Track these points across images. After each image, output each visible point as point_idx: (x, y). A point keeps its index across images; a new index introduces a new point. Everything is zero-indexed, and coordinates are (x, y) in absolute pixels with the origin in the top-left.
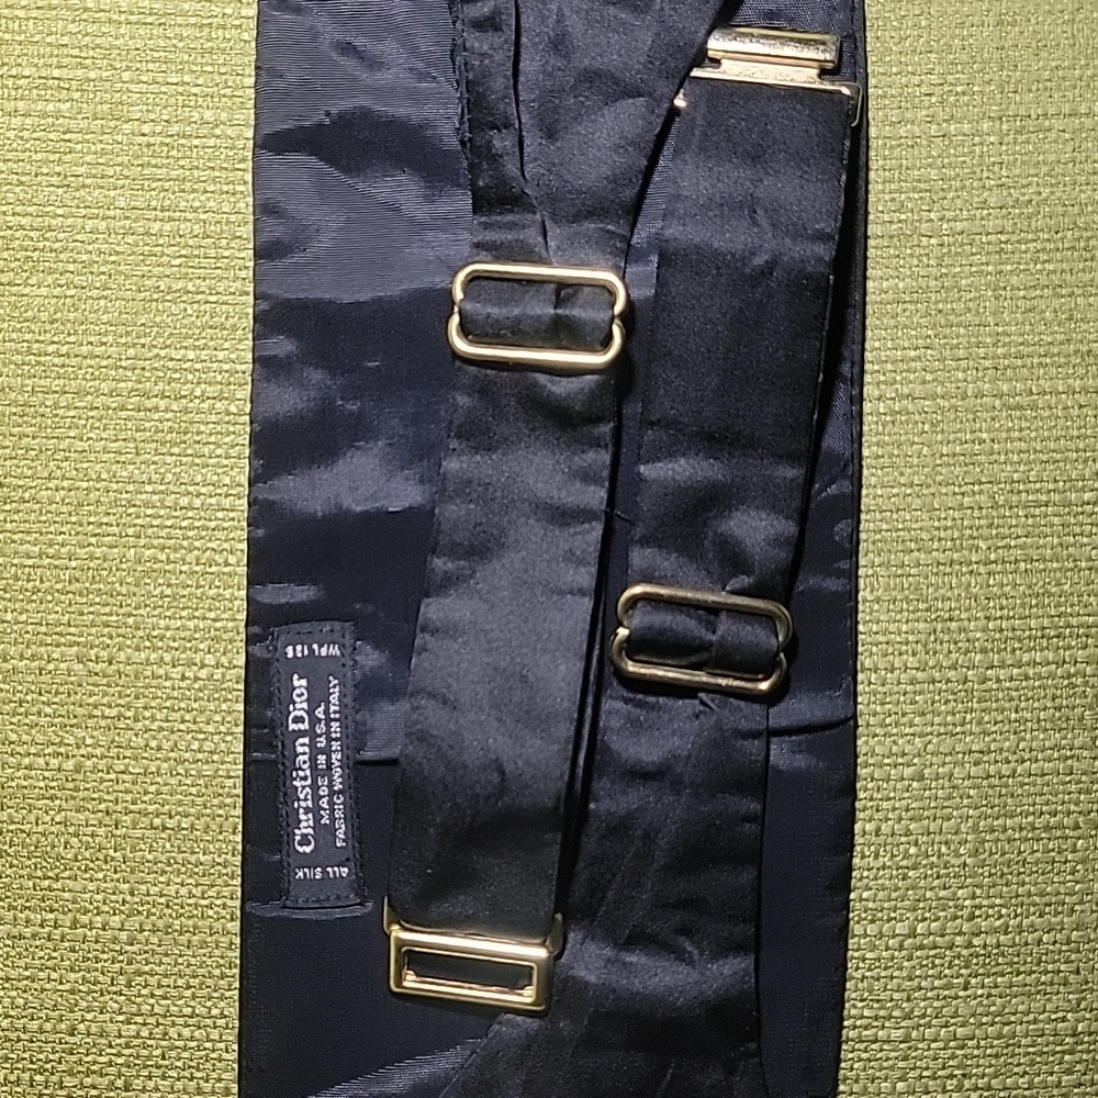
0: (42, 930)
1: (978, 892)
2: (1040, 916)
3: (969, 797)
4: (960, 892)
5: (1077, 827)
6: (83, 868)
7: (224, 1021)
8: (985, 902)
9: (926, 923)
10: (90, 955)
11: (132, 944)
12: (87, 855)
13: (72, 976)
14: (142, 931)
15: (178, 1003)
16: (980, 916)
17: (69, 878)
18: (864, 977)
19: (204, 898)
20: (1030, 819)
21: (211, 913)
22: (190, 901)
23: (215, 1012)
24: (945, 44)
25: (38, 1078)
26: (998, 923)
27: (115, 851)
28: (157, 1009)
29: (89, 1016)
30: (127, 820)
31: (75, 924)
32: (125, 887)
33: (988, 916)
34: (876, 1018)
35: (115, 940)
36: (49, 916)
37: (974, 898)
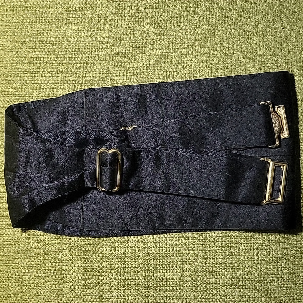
0: (53, 275)
1: (283, 264)
2: (299, 270)
3: (280, 240)
4: (278, 264)
6: (63, 260)
7: (97, 297)
8: (285, 266)
9: (270, 271)
10: (65, 281)
11: (75, 278)
12: (64, 257)
13: (61, 286)
14: (77, 275)
15: (86, 292)
16: (284, 270)
17: (60, 262)
18: (255, 285)
19: (92, 267)
20: (295, 245)
21: (93, 271)
22: (88, 268)
23: (95, 295)
24: (268, 54)
26: (288, 271)
27: (70, 256)
28: (81, 294)
29: (65, 296)
30: (73, 248)
31: (61, 273)
32: (73, 264)
33: (286, 270)
34: (258, 295)
35: (71, 277)
36: (55, 272)
37: (282, 265)
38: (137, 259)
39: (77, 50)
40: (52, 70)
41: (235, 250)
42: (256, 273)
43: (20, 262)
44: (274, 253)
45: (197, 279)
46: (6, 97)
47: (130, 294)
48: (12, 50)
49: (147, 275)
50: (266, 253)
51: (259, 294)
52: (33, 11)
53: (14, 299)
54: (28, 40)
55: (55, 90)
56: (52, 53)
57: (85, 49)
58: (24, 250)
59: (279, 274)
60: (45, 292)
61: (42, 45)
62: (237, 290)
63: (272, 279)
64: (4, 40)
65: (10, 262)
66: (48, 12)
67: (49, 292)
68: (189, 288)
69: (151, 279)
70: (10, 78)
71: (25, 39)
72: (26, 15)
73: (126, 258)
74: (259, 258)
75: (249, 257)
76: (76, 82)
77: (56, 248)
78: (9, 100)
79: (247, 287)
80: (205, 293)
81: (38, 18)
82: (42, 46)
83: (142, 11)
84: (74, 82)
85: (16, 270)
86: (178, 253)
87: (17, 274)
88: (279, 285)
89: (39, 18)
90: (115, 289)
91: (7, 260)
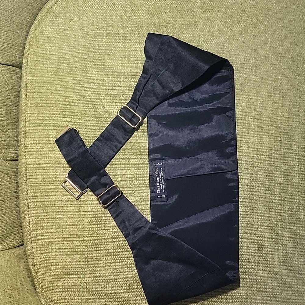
43: (102, 216)
44: (253, 209)
46: (94, 118)
48: (98, 91)
52: (111, 68)
53: (99, 237)
54: (107, 84)
56: (121, 92)
59: (256, 221)
60: (117, 233)
61: (116, 87)
64: (93, 85)
66: (119, 68)
67: (119, 233)
70: (97, 107)
72: (106, 70)
74: (244, 211)
78: (96, 120)
81: (113, 72)
85: (100, 220)
87: (100, 222)
88: (256, 227)
91: (95, 214)
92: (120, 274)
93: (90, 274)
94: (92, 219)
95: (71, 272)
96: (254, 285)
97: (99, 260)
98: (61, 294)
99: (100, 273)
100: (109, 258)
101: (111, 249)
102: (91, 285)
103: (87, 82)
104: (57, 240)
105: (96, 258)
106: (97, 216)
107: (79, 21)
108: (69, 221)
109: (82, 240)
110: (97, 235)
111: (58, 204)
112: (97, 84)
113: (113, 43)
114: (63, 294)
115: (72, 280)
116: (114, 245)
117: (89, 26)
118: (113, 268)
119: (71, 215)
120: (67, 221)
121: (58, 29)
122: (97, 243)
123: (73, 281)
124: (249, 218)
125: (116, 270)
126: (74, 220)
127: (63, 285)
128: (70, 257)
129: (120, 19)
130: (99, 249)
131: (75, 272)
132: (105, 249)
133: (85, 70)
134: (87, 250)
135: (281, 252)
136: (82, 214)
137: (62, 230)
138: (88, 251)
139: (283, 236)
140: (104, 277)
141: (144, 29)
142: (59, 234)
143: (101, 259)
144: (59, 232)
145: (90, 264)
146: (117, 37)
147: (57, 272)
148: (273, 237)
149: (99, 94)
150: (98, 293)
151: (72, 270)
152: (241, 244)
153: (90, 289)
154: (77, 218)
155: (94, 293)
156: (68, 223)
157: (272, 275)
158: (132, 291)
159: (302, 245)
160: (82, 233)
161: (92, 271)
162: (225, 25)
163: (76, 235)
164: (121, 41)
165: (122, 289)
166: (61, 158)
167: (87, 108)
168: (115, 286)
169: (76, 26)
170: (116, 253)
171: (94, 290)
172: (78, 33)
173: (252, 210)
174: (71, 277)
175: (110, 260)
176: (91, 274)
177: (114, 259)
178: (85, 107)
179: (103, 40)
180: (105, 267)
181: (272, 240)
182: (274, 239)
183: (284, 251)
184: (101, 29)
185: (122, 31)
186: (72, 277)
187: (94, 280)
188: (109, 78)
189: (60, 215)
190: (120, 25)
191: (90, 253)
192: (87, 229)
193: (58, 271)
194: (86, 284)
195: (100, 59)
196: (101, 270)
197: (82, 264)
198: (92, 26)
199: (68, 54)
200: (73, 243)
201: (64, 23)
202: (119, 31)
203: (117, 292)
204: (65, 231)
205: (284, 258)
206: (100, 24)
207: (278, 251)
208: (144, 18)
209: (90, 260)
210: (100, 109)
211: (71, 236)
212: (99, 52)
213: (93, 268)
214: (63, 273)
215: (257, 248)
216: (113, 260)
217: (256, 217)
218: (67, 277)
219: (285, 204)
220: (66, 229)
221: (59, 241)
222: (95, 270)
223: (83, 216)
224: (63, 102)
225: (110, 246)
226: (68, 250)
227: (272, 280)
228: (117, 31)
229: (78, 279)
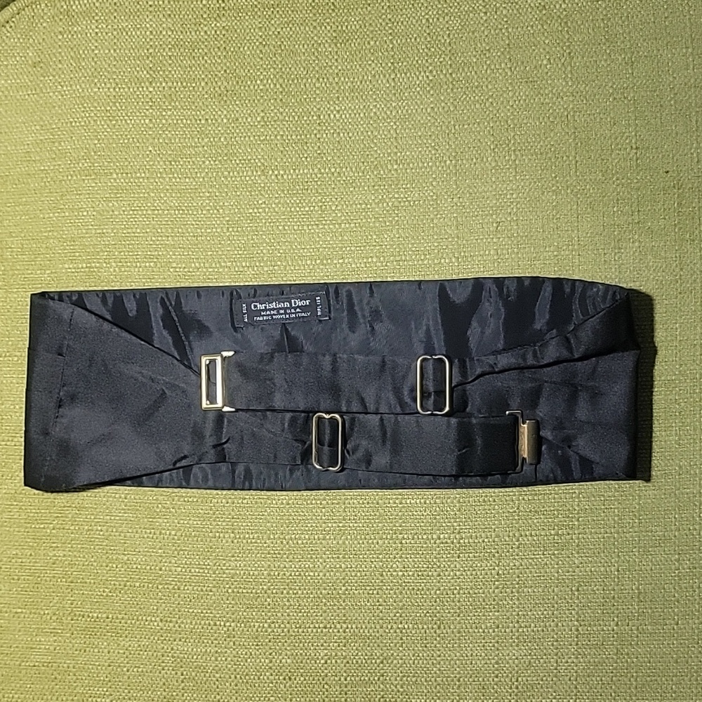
0: (150, 535)
2: (483, 532)
4: (455, 524)
5: (494, 501)
6: (163, 515)
8: (464, 527)
9: (444, 534)
10: (166, 544)
11: (179, 540)
12: (164, 510)
13: (160, 551)
14: (182, 536)
15: (194, 560)
16: (462, 532)
17: (158, 518)
18: (423, 554)
19: (201, 525)
21: (204, 530)
22: (197, 526)
23: (206, 563)
25: (150, 585)
26: (468, 535)
29: (166, 564)
30: (176, 498)
31: (160, 533)
32: (176, 521)
33: (465, 532)
34: (428, 567)
35: (173, 539)
36: (152, 531)
37: (460, 525)
38: (263, 515)
39: (182, 226)
40: (149, 253)
41: (395, 503)
42: (425, 537)
43: (105, 517)
44: (448, 509)
45: (344, 543)
47: (253, 563)
48: (96, 227)
49: (276, 536)
50: (438, 509)
51: (430, 566)
52: (124, 175)
53: (98, 568)
54: (116, 213)
55: (153, 281)
56: (148, 230)
57: (193, 225)
58: (111, 499)
59: (456, 539)
60: (139, 559)
61: (136, 219)
62: (400, 560)
63: (446, 545)
64: (85, 213)
65: (93, 517)
66: (143, 175)
67: (144, 559)
68: (334, 556)
69: (282, 542)
70: (93, 265)
71: (113, 211)
72: (115, 179)
73: (247, 514)
75: (415, 513)
76: (181, 270)
77: (154, 498)
79: (412, 556)
80: (356, 564)
81: (130, 184)
82: (135, 221)
83: (271, 172)
84: (178, 270)
85: (99, 528)
86: (319, 507)
87: (101, 533)
88: (456, 553)
89: (132, 183)
90: (233, 556)
91: (89, 514)
92: (146, 653)
93: (77, 652)
94: (82, 525)
95: (34, 646)
96: (453, 689)
97: (97, 620)
98: (11, 695)
99: (101, 650)
100: (120, 616)
101: (126, 596)
102: (80, 677)
103: (71, 207)
104: (4, 571)
105: (91, 615)
106: (95, 518)
107: (55, 67)
108: (31, 528)
109: (59, 572)
110: (95, 561)
111: (8, 489)
112: (94, 211)
113: (131, 118)
114: (16, 696)
115: (37, 664)
116: (131, 586)
117: (76, 77)
118: (130, 641)
119: (36, 515)
120: (26, 528)
121: (6, 85)
122: (92, 581)
123: (38, 666)
124: (438, 532)
125: (136, 645)
126: (42, 526)
127: (17, 676)
128: (33, 611)
129: (148, 62)
130: (97, 595)
131: (43, 647)
132: (111, 594)
133: (65, 178)
134: (72, 596)
135: (514, 613)
136: (61, 513)
137: (17, 549)
138: (72, 599)
139: (518, 577)
140: (109, 659)
141: (203, 84)
142: (9, 557)
143: (102, 618)
144: (9, 552)
145: (78, 629)
146: (140, 104)
147: (5, 645)
148: (496, 576)
149: (99, 235)
150: (94, 697)
151: (36, 641)
152: (422, 593)
153: (77, 686)
154: (49, 522)
155: (87, 695)
156: (28, 532)
157: (494, 667)
158: (172, 695)
159: (565, 599)
160: (59, 556)
161: (81, 645)
162: (390, 75)
163: (46, 561)
164: (147, 113)
165: (150, 690)
166: (14, 381)
167: (71, 266)
168: (134, 681)
169: (47, 78)
170: (138, 604)
171: (87, 688)
172: (51, 94)
173: (447, 511)
174: (34, 658)
175: (123, 621)
176: (80, 651)
177: (131, 618)
178: (66, 266)
179: (107, 111)
180: (112, 636)
181: (494, 584)
182: (498, 581)
183: (521, 611)
184: (103, 85)
185: (151, 89)
186: (37, 657)
187: (86, 667)
188: (121, 199)
189: (12, 514)
190: (148, 76)
191: (77, 604)
192: (72, 547)
193: (5, 643)
194: (69, 675)
195: (99, 153)
196: (103, 644)
197: (60, 629)
198: (83, 79)
199: (29, 142)
200: (39, 579)
201: (21, 71)
202: (145, 89)
203: (139, 695)
204: (22, 551)
205: (521, 627)
206: (101, 73)
207: (507, 611)
208: (203, 58)
209: (78, 620)
210: (101, 270)
211: (36, 562)
212: (99, 137)
213: (85, 637)
214: (17, 647)
215: (459, 601)
216: (129, 622)
217: (456, 529)
218: (25, 658)
219: (524, 499)
220: (25, 547)
221: (9, 573)
222: (87, 642)
223: (62, 517)
224: (18, 253)
225: (122, 589)
226: (29, 595)
227: (495, 679)
228: (141, 89)
229: (50, 663)
